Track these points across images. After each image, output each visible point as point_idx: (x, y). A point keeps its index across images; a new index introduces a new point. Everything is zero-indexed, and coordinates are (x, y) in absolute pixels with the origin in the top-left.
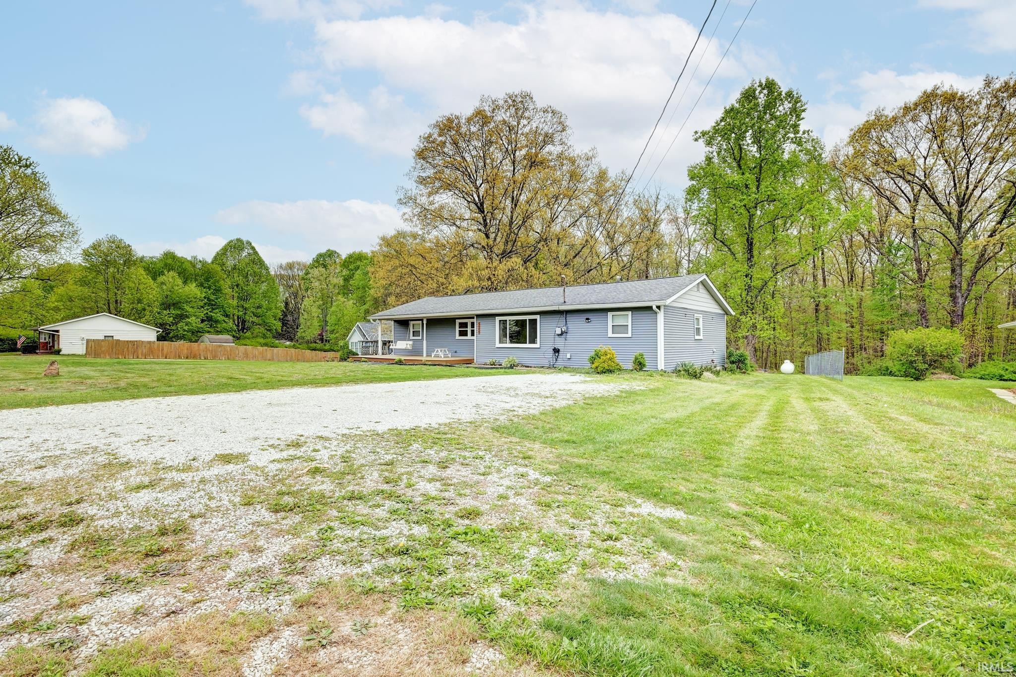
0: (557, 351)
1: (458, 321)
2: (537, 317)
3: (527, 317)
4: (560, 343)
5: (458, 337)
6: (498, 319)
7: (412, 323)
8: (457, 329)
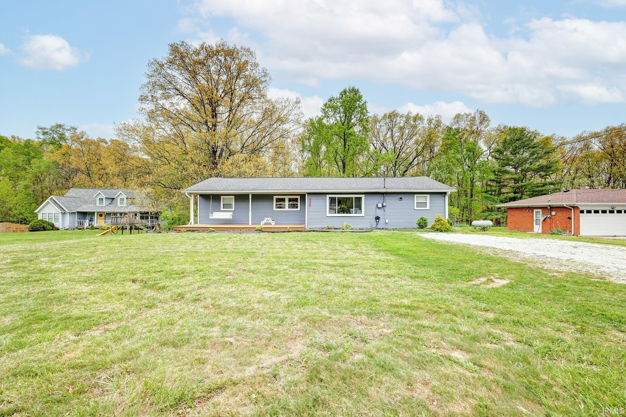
0: (377, 218)
1: (275, 197)
2: (363, 196)
3: (354, 196)
4: (380, 213)
5: (275, 209)
6: (328, 196)
7: (222, 197)
8: (275, 203)
